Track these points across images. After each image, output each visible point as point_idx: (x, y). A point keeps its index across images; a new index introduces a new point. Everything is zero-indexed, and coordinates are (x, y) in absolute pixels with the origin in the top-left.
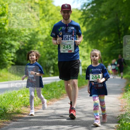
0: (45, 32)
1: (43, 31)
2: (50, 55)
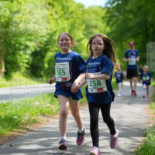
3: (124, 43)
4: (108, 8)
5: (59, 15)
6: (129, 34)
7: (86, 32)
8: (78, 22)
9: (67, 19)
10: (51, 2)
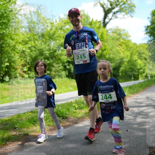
2: (131, 70)
5: (125, 50)
7: (139, 56)
10: (120, 44)
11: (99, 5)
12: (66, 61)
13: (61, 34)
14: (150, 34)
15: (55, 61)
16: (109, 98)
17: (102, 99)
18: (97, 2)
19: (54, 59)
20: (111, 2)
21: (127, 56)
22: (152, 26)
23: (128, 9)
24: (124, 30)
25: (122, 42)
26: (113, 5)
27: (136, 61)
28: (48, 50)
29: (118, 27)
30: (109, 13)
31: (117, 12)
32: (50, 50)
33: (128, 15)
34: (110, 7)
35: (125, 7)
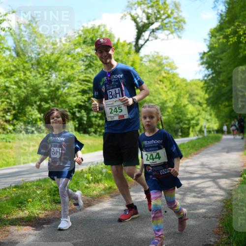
0: (173, 100)
1: (171, 100)
2: (177, 120)
3: (220, 105)
4: (206, 80)
5: (168, 88)
6: (223, 98)
7: (190, 100)
8: (183, 92)
9: (174, 91)
10: (161, 80)
11: (129, 17)
12: (75, 104)
13: (68, 61)
14: (207, 65)
15: (58, 104)
16: (156, 158)
17: (147, 160)
18: (126, 13)
19: (56, 101)
20: (148, 13)
21: (172, 98)
22: (210, 53)
23: (174, 25)
24: (167, 58)
25: (164, 77)
26: (151, 18)
27: (185, 106)
28: (47, 86)
29: (158, 53)
30: (144, 31)
31: (157, 29)
32: (50, 86)
33: (175, 34)
34: (146, 21)
35: (170, 21)
